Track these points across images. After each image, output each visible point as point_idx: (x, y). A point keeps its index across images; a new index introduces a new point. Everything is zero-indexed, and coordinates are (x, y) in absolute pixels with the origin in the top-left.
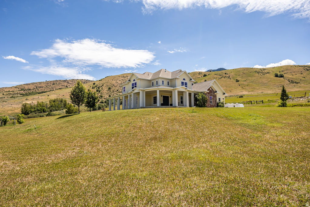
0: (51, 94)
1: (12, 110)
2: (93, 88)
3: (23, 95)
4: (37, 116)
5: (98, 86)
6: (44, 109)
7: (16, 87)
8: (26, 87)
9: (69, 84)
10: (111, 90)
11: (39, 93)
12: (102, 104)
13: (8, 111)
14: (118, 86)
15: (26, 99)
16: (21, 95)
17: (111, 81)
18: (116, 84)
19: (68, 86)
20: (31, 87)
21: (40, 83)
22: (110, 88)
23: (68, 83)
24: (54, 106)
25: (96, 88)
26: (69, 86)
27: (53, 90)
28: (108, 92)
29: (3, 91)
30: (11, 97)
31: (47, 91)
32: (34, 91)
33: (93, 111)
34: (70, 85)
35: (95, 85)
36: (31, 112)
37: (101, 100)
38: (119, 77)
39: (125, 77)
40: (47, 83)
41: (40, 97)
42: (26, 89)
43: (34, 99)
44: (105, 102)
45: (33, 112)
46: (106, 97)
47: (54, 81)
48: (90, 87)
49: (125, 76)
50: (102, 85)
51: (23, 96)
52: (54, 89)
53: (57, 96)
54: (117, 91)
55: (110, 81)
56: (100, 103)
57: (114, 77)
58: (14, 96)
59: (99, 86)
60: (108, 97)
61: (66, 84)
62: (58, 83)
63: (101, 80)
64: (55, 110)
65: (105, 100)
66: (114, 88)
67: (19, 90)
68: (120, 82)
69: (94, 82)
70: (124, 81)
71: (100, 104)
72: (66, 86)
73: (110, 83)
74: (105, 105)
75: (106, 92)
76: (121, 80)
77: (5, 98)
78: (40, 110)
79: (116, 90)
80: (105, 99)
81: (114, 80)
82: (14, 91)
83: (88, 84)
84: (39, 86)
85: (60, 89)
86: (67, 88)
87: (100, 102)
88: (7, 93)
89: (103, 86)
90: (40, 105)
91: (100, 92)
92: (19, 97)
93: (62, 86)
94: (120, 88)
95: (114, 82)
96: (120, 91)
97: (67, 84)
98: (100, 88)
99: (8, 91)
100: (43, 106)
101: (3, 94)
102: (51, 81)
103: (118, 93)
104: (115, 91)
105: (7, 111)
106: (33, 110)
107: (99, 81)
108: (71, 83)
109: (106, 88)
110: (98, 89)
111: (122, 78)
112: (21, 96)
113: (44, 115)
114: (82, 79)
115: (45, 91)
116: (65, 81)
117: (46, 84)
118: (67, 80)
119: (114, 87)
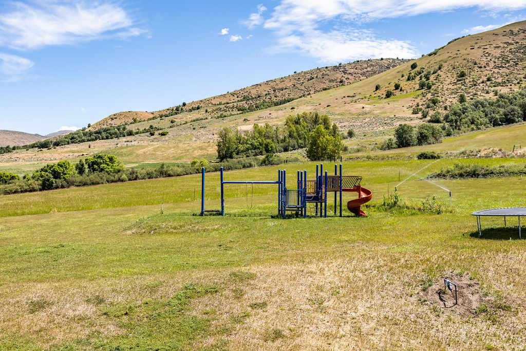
0: (301, 105)
1: (201, 148)
2: (408, 79)
3: (242, 110)
4: (238, 166)
5: (425, 73)
6: (267, 145)
7: (233, 94)
8: (254, 93)
9: (346, 76)
10: (467, 81)
11: (276, 104)
12: (434, 125)
13: (195, 149)
14: (492, 64)
15: (245, 120)
16: (238, 110)
17: (466, 52)
18: (484, 59)
19: (344, 79)
20: (263, 91)
21: (282, 80)
22: (462, 75)
23: (345, 72)
24: (295, 134)
25: (418, 78)
26: (346, 81)
27: (309, 94)
28: (455, 87)
29: (210, 105)
30: (218, 117)
31: (296, 97)
32: (267, 100)
33: (399, 147)
34: (349, 76)
35: (417, 69)
36: (237, 154)
37: (431, 113)
38: (495, 37)
39: (516, 35)
40: (297, 76)
41: (274, 114)
42: (254, 97)
43: (260, 118)
44: (446, 118)
45: (243, 151)
46: (448, 103)
47: (311, 72)
48: (402, 76)
49: (515, 30)
50: (437, 67)
51: (242, 113)
52: (311, 92)
53: (313, 107)
54: (489, 80)
55: (463, 52)
56: (430, 121)
57: (479, 37)
58: (225, 114)
59: (429, 72)
60: (455, 101)
61: (339, 75)
62: (320, 76)
63: (435, 54)
64: (297, 147)
65: (445, 112)
66: (476, 73)
67: (239, 99)
68: (497, 53)
69: (411, 63)
70: (512, 47)
71: (428, 124)
72: (341, 82)
73: (463, 57)
74: (444, 128)
75: (450, 86)
76: (502, 45)
77: (207, 119)
78: (259, 148)
79: (485, 79)
80: (446, 108)
81: (476, 47)
82: (230, 102)
83: (398, 68)
84: (280, 86)
85: (325, 89)
86: (342, 85)
87: (428, 118)
88: (215, 108)
89: (440, 68)
90: (260, 133)
91: (429, 88)
92: (234, 115)
93: (330, 81)
94: (496, 70)
95: (477, 54)
96: (500, 80)
97: (343, 74)
98: (432, 78)
99: (218, 103)
100: (268, 137)
101: (206, 111)
102: (305, 73)
103: (493, 89)
104: (481, 80)
105: (193, 152)
106: (241, 147)
107: (430, 55)
108: (352, 71)
109: (449, 75)
110: (424, 79)
111: (506, 39)
112: (239, 112)
113: (253, 163)
114: (382, 59)
115: (291, 97)
116: (336, 68)
117: (295, 79)
118: (343, 63)
119: (476, 68)
